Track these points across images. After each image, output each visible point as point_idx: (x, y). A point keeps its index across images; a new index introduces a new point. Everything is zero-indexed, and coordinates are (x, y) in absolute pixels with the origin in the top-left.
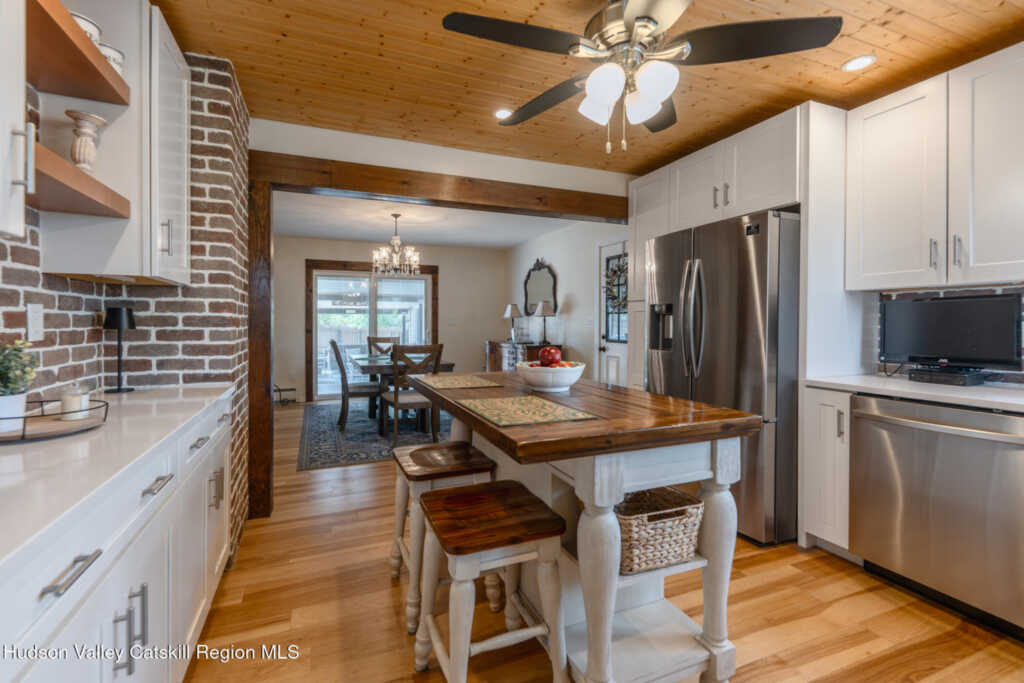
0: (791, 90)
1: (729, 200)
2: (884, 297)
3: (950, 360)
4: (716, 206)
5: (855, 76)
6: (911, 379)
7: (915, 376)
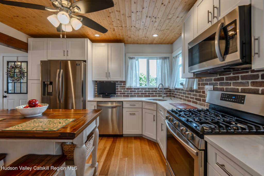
0: (85, 34)
1: (68, 54)
2: (96, 81)
3: (108, 94)
4: (64, 55)
5: (95, 37)
6: (103, 98)
7: (103, 97)
